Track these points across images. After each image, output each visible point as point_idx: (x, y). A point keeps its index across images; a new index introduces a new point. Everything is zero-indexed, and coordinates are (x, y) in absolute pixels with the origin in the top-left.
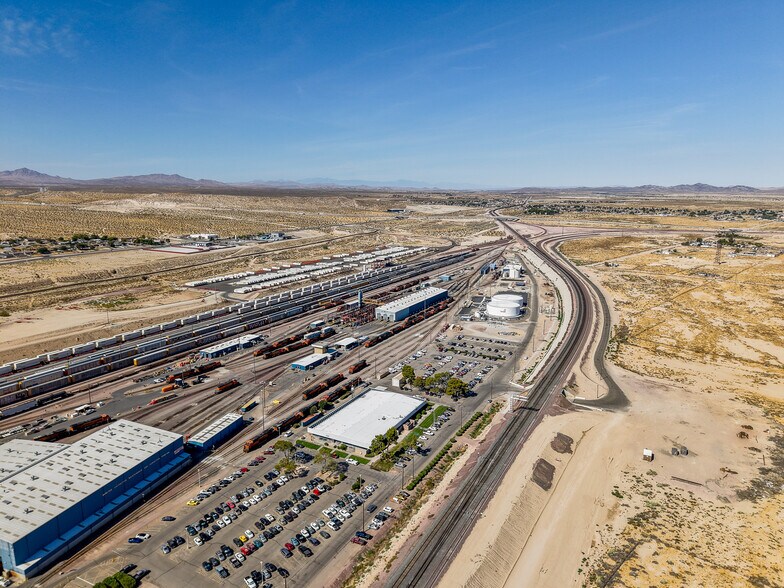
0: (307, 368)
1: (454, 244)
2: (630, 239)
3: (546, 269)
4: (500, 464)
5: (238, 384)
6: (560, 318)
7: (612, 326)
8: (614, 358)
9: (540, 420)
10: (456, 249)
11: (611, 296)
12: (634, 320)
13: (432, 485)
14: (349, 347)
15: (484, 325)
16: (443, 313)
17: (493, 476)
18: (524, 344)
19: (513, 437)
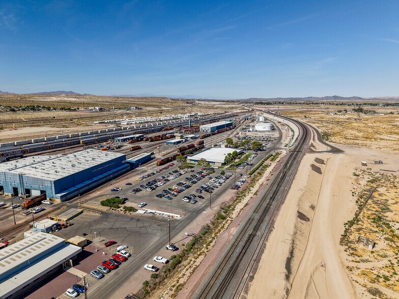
0: (174, 143)
1: (226, 112)
2: (312, 111)
3: (276, 118)
4: (293, 166)
5: (141, 148)
6: (293, 131)
7: (320, 132)
8: (327, 140)
9: (304, 154)
10: (227, 114)
11: (314, 125)
12: (330, 131)
13: (260, 174)
14: (191, 138)
15: (256, 133)
16: (233, 130)
17: (292, 169)
18: (281, 137)
19: (295, 159)
